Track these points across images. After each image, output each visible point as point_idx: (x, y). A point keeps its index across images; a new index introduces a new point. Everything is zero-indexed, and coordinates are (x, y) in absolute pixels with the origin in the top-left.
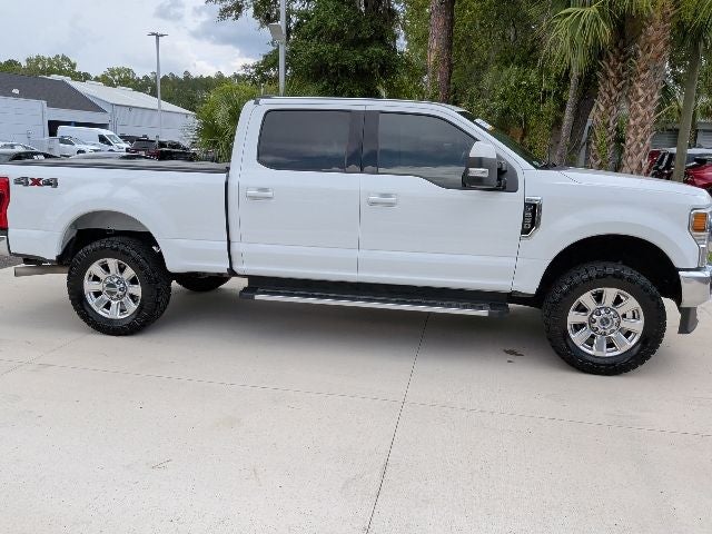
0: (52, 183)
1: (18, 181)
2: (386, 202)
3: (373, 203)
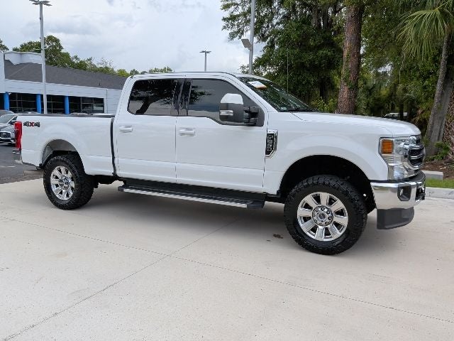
0: (38, 125)
1: (25, 124)
2: (189, 134)
3: (183, 134)
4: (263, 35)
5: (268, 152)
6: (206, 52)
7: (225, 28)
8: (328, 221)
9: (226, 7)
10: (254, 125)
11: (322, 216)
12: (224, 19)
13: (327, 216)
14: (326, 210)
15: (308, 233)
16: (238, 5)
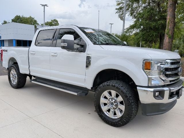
0: (7, 51)
1: (3, 51)
4: (135, 16)
5: (87, 67)
6: (111, 24)
7: (117, 13)
8: (115, 107)
9: (119, 4)
10: (82, 52)
11: (112, 104)
12: (116, 9)
13: (114, 104)
14: (114, 100)
15: (105, 113)
16: (124, 3)
